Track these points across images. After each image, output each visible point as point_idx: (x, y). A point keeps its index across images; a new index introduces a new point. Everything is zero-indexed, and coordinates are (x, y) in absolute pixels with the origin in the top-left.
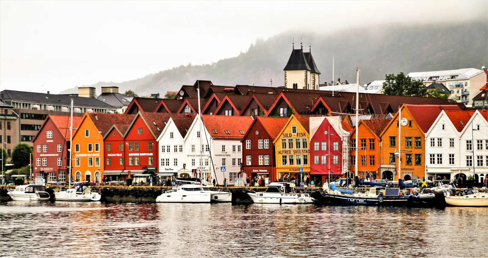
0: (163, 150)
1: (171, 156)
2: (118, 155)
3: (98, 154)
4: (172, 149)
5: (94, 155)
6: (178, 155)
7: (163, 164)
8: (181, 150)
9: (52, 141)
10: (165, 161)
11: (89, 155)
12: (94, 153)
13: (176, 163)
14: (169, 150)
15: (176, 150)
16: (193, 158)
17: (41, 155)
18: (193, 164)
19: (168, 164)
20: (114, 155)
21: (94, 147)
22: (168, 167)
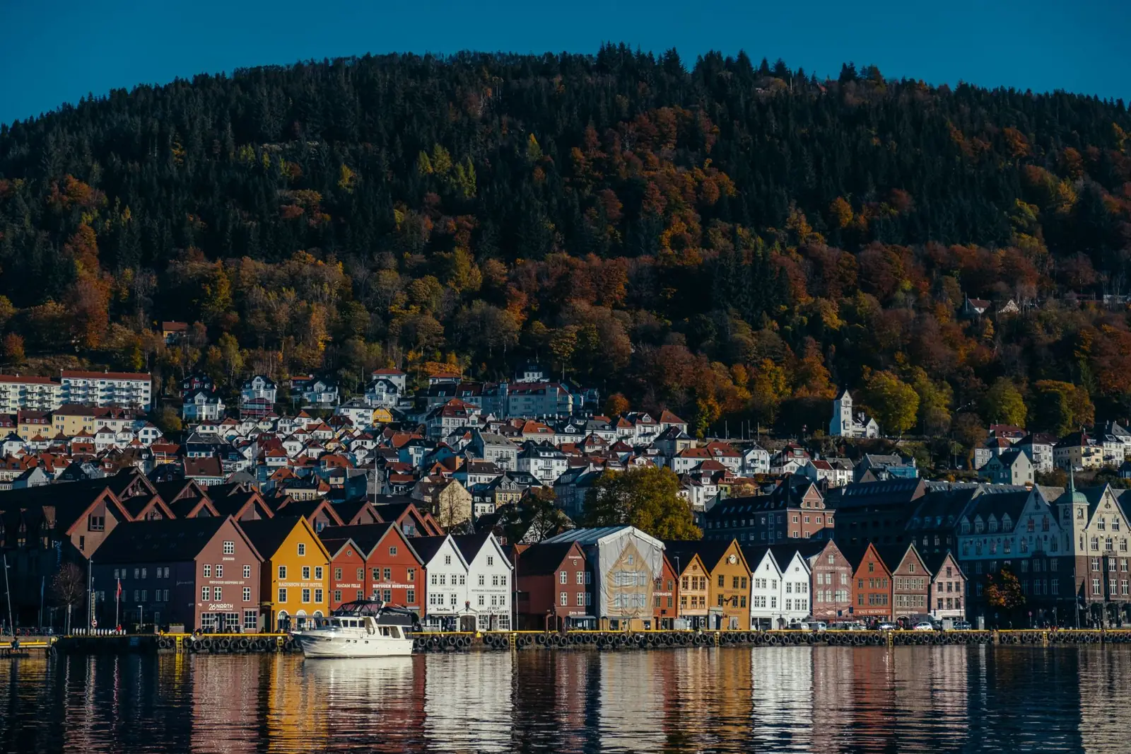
0: (434, 582)
1: (446, 590)
2: (354, 586)
3: (320, 584)
4: (448, 580)
5: (311, 585)
6: (458, 589)
7: (433, 602)
8: (462, 582)
9: (233, 559)
10: (437, 598)
11: (302, 585)
12: (313, 581)
13: (454, 601)
14: (443, 582)
15: (454, 582)
16: (481, 593)
17: (211, 582)
18: (481, 602)
19: (441, 602)
20: (348, 586)
21: (312, 571)
22: (441, 607)
